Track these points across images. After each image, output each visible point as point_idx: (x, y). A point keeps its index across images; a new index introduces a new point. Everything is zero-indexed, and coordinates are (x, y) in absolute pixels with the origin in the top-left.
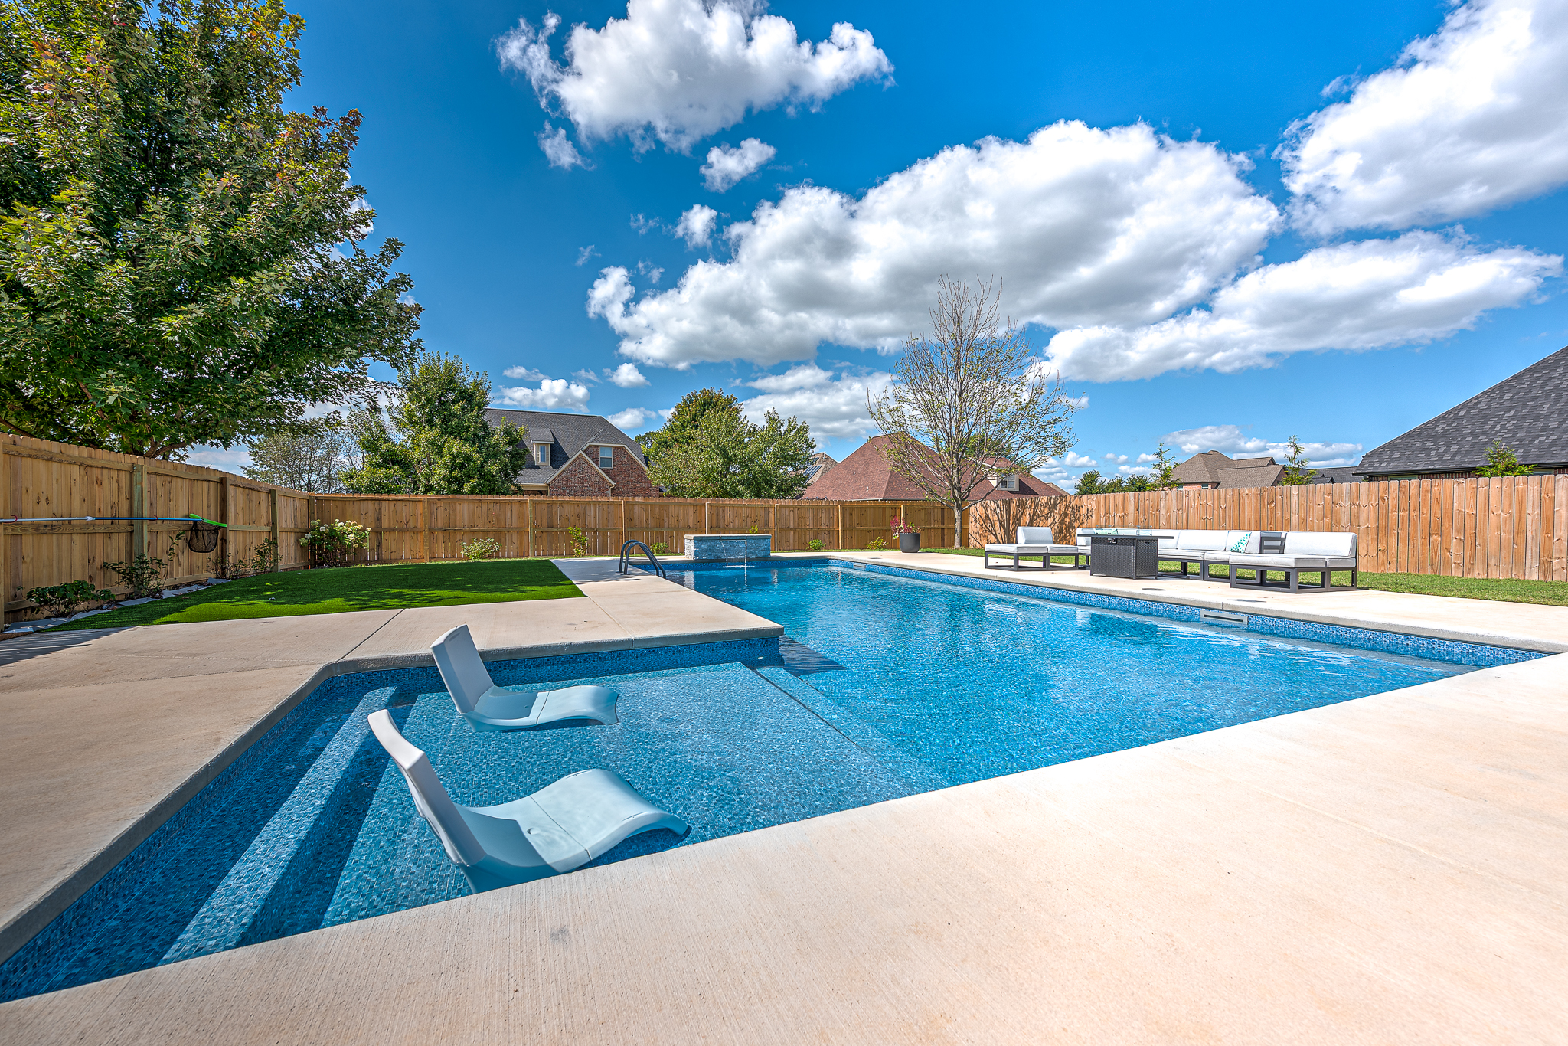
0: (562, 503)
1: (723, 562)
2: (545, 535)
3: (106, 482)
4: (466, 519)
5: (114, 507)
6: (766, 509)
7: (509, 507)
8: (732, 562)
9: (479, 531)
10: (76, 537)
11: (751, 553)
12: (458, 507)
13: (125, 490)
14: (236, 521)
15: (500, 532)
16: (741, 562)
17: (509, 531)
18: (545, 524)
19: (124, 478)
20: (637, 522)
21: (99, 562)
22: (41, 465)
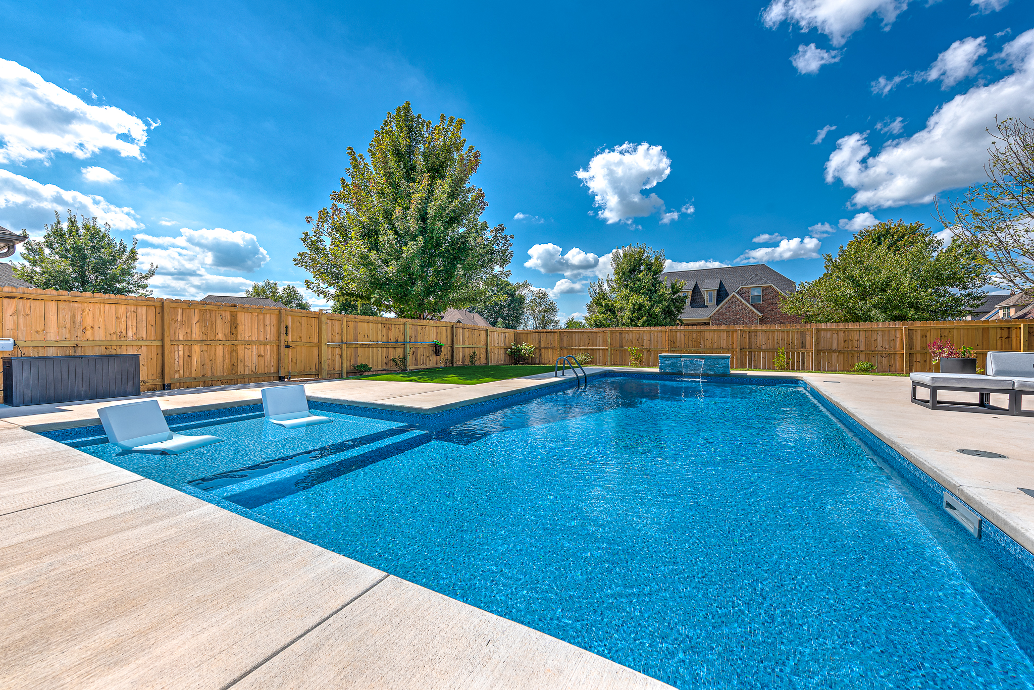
0: (628, 332)
1: (680, 374)
2: (618, 352)
3: (393, 329)
4: (577, 342)
5: (397, 338)
6: (803, 333)
7: (598, 335)
8: (688, 375)
9: (583, 349)
10: (380, 349)
11: (710, 369)
12: (574, 335)
13: (402, 332)
14: (464, 343)
15: (593, 349)
16: (697, 376)
17: (599, 349)
18: (618, 346)
19: (402, 327)
20: (678, 344)
21: (390, 358)
22: (365, 324)
